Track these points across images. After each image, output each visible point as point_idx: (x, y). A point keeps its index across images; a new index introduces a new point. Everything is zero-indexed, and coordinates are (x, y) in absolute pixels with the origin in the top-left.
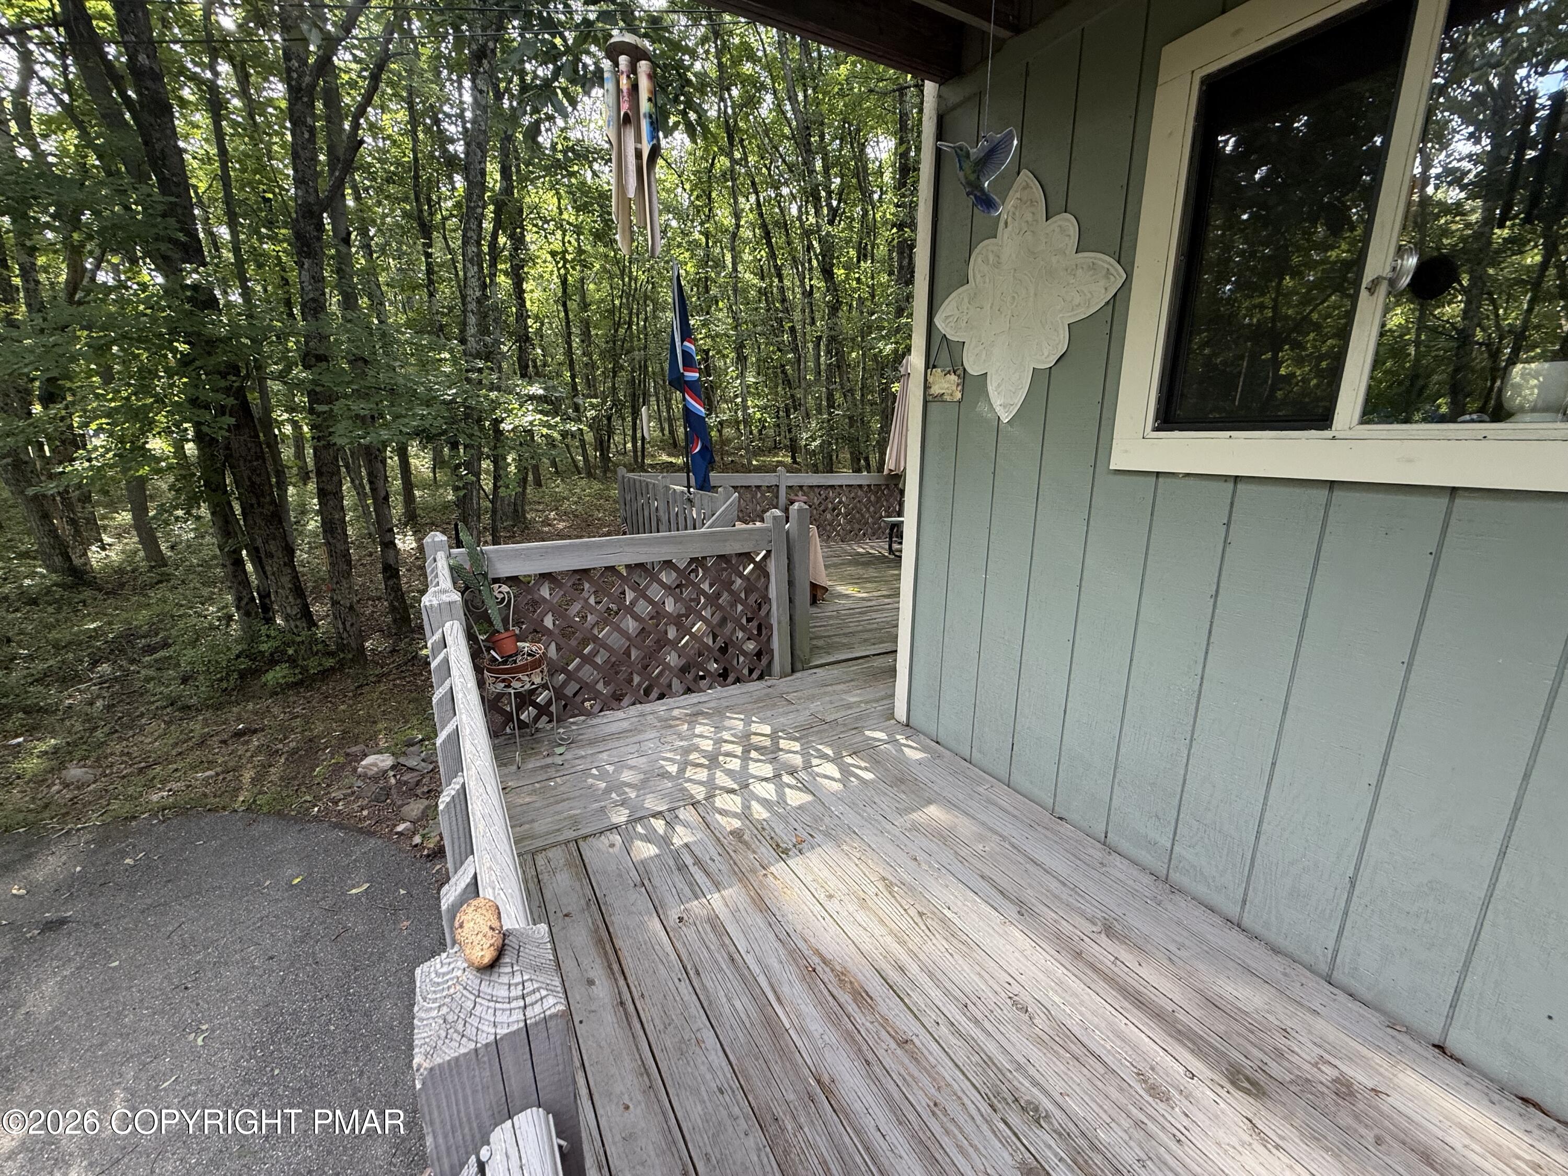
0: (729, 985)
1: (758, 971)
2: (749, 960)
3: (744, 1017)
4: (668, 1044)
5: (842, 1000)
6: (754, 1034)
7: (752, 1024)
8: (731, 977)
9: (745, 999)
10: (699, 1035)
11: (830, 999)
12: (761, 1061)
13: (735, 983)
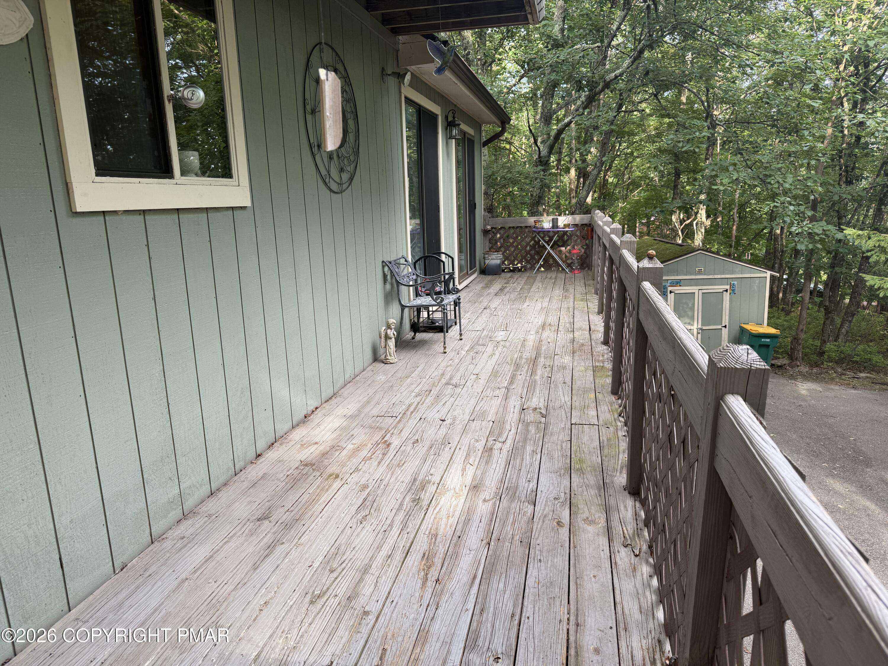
0: (498, 597)
1: (472, 597)
2: (470, 605)
3: (503, 580)
4: (557, 590)
5: (441, 561)
6: (504, 570)
7: (501, 574)
8: (493, 602)
9: (495, 586)
10: (536, 585)
11: (446, 564)
12: (510, 559)
13: (493, 597)
